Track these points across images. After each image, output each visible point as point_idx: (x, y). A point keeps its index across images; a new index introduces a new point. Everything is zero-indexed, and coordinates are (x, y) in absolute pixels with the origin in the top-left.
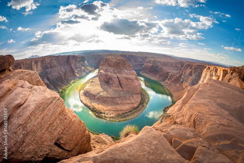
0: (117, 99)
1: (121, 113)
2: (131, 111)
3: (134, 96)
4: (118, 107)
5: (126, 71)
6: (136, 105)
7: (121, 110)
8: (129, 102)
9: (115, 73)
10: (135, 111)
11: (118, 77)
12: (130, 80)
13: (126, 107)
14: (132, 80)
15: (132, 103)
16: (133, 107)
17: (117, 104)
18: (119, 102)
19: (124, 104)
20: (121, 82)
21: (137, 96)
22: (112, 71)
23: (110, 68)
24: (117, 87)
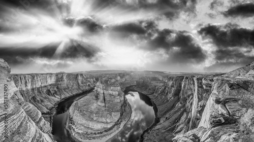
0: (94, 115)
1: (90, 131)
2: (101, 133)
3: (113, 113)
4: (91, 124)
5: (112, 88)
6: (109, 126)
7: (92, 129)
8: (104, 120)
9: (103, 89)
10: (105, 133)
11: (104, 93)
12: (113, 97)
13: (98, 127)
14: (115, 97)
15: (107, 123)
16: (105, 128)
17: (92, 120)
18: (95, 119)
19: (98, 122)
20: (106, 98)
21: (116, 114)
22: (101, 87)
23: (101, 85)
24: (102, 102)
